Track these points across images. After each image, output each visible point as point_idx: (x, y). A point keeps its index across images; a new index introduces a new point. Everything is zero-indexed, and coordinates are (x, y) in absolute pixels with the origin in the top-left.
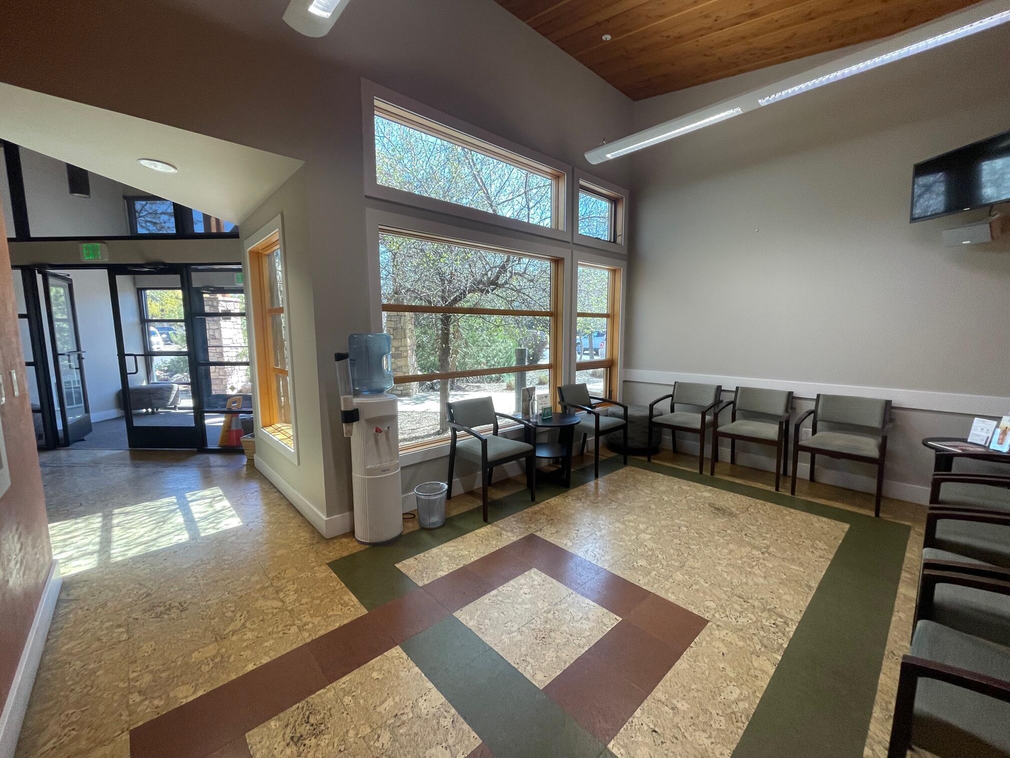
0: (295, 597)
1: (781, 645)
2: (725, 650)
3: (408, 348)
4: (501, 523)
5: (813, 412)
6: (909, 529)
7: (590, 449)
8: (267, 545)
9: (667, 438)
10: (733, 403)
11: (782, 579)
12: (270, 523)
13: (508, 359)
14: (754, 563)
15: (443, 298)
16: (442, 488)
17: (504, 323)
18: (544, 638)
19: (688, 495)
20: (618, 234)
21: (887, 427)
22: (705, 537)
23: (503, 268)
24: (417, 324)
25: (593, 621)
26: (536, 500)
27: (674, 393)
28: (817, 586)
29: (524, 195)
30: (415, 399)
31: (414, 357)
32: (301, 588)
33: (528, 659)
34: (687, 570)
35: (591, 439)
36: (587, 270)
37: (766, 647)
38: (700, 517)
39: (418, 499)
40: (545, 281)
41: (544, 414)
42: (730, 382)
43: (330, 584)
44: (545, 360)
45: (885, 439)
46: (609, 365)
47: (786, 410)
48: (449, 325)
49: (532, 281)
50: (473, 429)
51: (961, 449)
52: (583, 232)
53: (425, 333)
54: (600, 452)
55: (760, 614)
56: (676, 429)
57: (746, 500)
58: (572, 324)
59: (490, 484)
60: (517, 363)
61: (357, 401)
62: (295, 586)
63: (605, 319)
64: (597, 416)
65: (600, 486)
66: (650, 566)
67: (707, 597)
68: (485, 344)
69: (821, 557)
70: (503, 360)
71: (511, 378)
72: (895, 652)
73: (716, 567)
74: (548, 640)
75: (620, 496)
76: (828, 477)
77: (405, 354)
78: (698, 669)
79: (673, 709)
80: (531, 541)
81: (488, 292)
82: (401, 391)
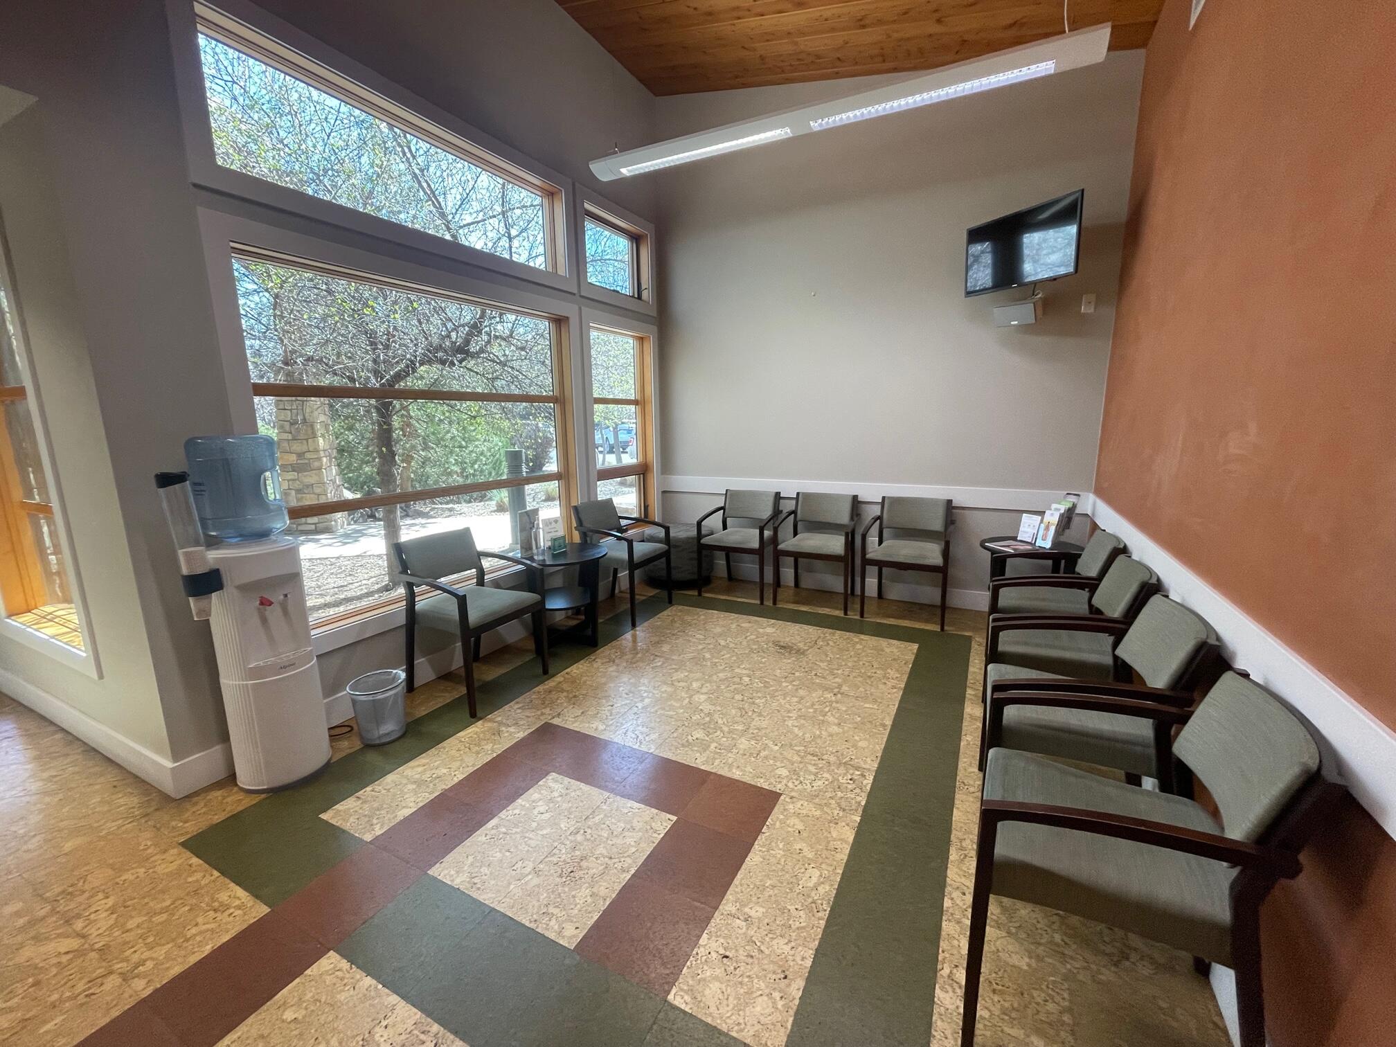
0: (112, 922)
1: (859, 803)
2: (800, 826)
3: (322, 454)
4: (498, 716)
5: (879, 518)
6: (969, 639)
7: (623, 588)
8: (38, 838)
9: (721, 562)
10: (794, 512)
11: (856, 723)
12: (45, 793)
13: (496, 465)
14: (827, 709)
15: (376, 373)
16: (395, 678)
17: (483, 412)
18: (572, 872)
19: (749, 634)
20: (643, 287)
21: (949, 530)
22: (772, 686)
23: (475, 328)
24: (335, 415)
25: (639, 830)
26: (551, 671)
27: (725, 504)
28: (891, 723)
29: (501, 216)
30: (341, 536)
31: (334, 470)
32: (125, 901)
33: (551, 910)
34: (752, 733)
35: (623, 574)
36: (603, 336)
37: (844, 810)
38: (763, 660)
39: (354, 702)
40: (543, 347)
41: (554, 547)
42: (789, 488)
43: (190, 880)
44: (552, 467)
45: (947, 544)
46: (642, 471)
47: (852, 519)
48: (391, 416)
49: (523, 349)
50: (443, 580)
51: (1014, 549)
52: (595, 280)
53: (350, 428)
54: (637, 591)
55: (836, 770)
56: (730, 552)
57: (812, 631)
58: (587, 415)
59: (476, 658)
60: (510, 472)
61: (213, 556)
62: (110, 902)
63: (632, 408)
64: (630, 543)
65: (639, 640)
66: (708, 736)
67: (778, 764)
68: (457, 444)
69: (894, 687)
70: (488, 467)
71: (503, 495)
72: (965, 782)
73: (786, 723)
74: (577, 874)
75: (666, 648)
76: (896, 592)
77: (316, 464)
78: (773, 860)
79: (746, 920)
80: (547, 733)
81: (452, 364)
82: (315, 524)
